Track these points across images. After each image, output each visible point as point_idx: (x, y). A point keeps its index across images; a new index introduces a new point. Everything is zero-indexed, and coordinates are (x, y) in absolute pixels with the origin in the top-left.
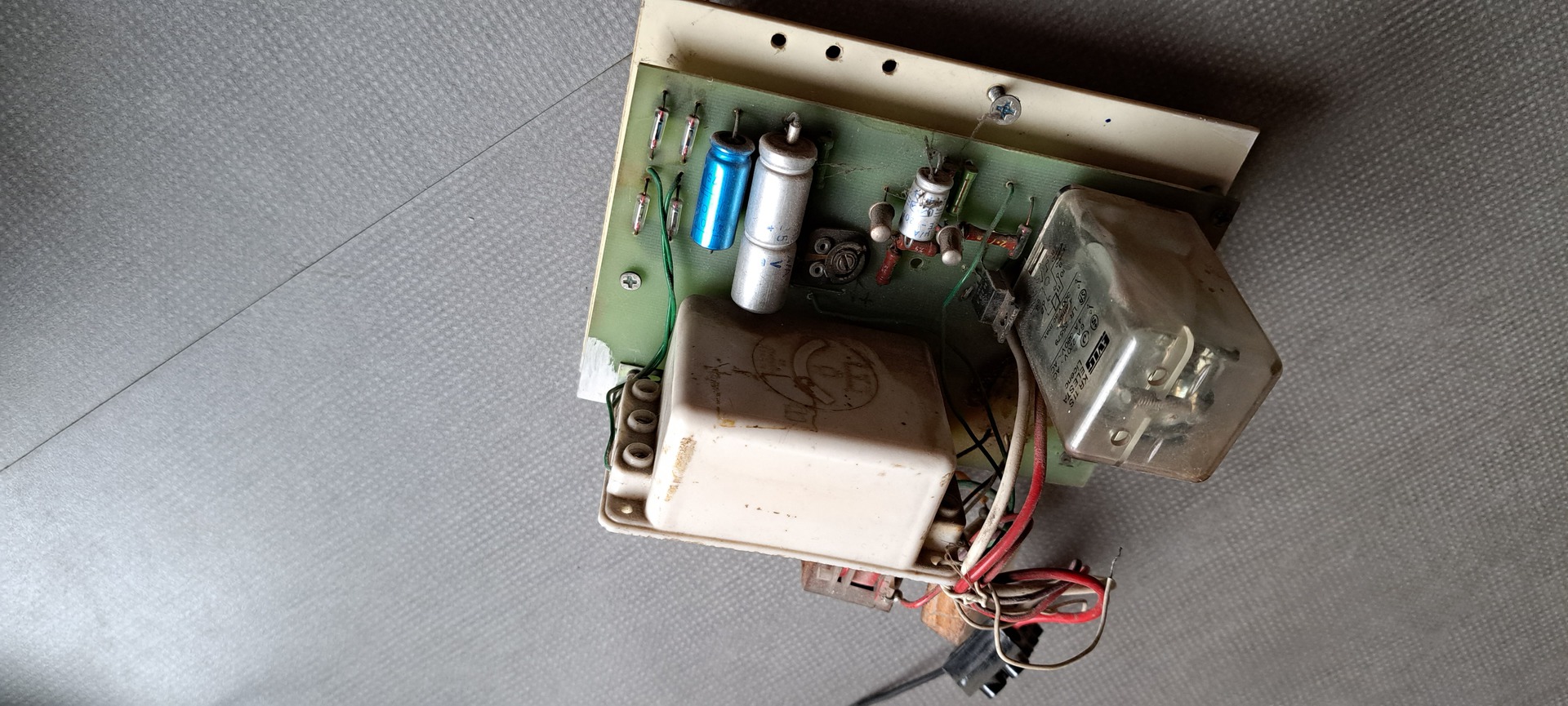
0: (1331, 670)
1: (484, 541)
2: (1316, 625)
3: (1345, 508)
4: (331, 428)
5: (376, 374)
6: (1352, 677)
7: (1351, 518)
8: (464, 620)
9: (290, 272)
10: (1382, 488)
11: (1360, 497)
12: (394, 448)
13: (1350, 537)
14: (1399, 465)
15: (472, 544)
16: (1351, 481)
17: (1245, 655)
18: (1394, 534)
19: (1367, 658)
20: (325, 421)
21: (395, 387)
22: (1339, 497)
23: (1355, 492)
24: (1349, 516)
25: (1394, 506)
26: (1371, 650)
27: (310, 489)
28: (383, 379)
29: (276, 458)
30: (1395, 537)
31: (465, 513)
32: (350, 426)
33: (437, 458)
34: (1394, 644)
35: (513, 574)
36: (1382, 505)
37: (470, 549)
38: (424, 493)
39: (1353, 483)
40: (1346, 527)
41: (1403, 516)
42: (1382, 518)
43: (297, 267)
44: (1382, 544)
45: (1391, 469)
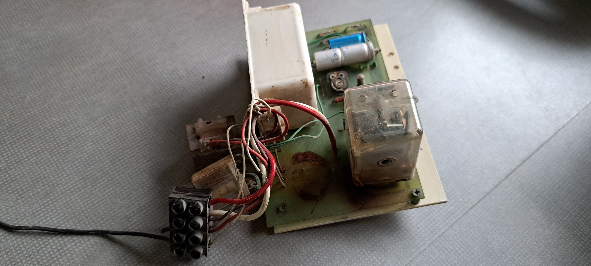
3: (31, 118)
7: (28, 114)
10: (13, 128)
11: (24, 124)
13: (28, 105)
16: (29, 130)
18: (6, 107)
22: (34, 123)
23: (26, 126)
24: (29, 115)
25: (7, 120)
36: (13, 120)
39: (28, 129)
40: (31, 110)
41: (2, 115)
42: (13, 114)
44: (12, 103)
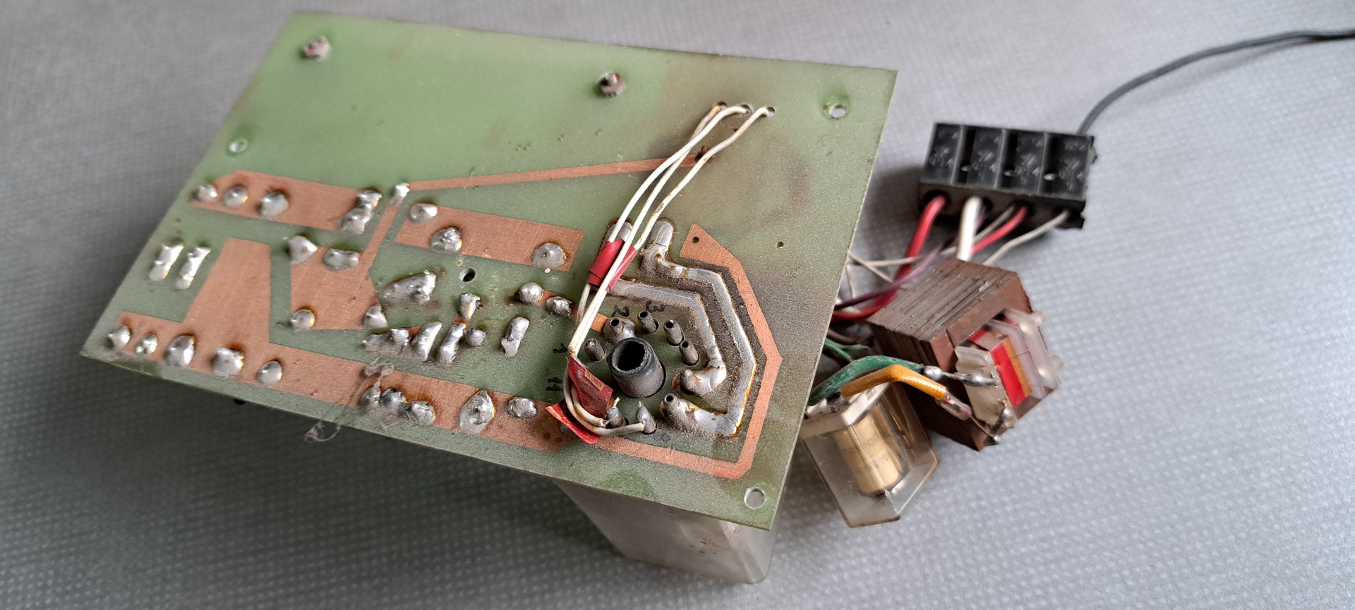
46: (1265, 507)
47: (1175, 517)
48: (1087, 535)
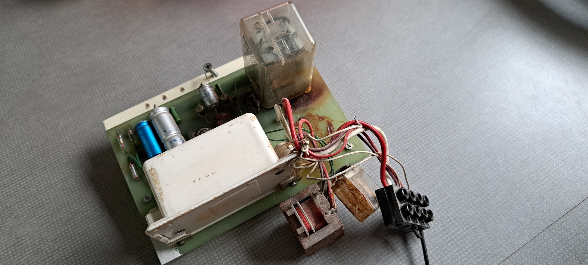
0: (72, 75)
1: (424, 135)
2: (78, 95)
3: (62, 145)
4: (491, 186)
5: (474, 209)
6: (64, 72)
7: (60, 140)
8: (431, 101)
9: (514, 256)
10: (46, 153)
11: (55, 150)
12: (465, 176)
13: (61, 132)
14: (38, 163)
15: (429, 133)
16: (59, 157)
17: (108, 82)
18: (42, 133)
19: (57, 80)
20: (494, 188)
21: (466, 203)
22: (64, 150)
23: (57, 152)
25: (42, 145)
26: (55, 84)
27: (498, 159)
28: (471, 207)
29: (513, 172)
30: (42, 132)
31: (433, 147)
32: (483, 186)
33: (446, 171)
34: (46, 86)
35: (411, 121)
36: (47, 146)
37: (430, 131)
38: (451, 156)
39: (59, 155)
40: (63, 136)
41: (38, 141)
42: (47, 140)
43: (511, 258)
44: (48, 129)
45: (42, 161)
46: (503, 169)
47: (478, 181)
48: (455, 197)
